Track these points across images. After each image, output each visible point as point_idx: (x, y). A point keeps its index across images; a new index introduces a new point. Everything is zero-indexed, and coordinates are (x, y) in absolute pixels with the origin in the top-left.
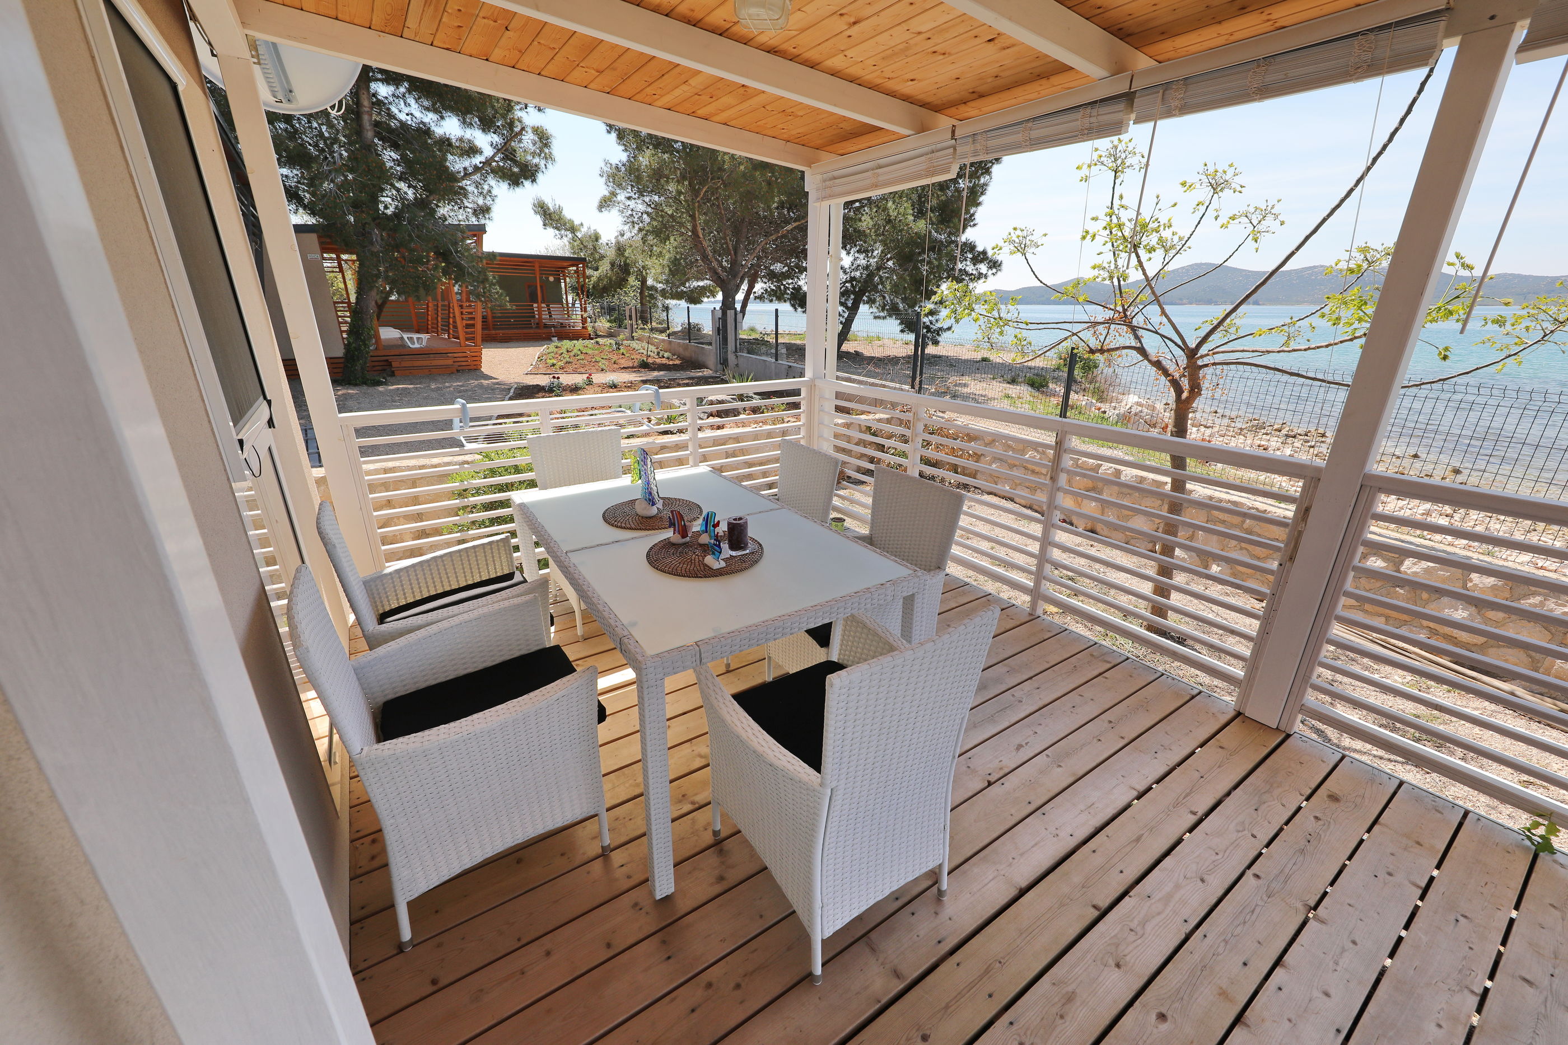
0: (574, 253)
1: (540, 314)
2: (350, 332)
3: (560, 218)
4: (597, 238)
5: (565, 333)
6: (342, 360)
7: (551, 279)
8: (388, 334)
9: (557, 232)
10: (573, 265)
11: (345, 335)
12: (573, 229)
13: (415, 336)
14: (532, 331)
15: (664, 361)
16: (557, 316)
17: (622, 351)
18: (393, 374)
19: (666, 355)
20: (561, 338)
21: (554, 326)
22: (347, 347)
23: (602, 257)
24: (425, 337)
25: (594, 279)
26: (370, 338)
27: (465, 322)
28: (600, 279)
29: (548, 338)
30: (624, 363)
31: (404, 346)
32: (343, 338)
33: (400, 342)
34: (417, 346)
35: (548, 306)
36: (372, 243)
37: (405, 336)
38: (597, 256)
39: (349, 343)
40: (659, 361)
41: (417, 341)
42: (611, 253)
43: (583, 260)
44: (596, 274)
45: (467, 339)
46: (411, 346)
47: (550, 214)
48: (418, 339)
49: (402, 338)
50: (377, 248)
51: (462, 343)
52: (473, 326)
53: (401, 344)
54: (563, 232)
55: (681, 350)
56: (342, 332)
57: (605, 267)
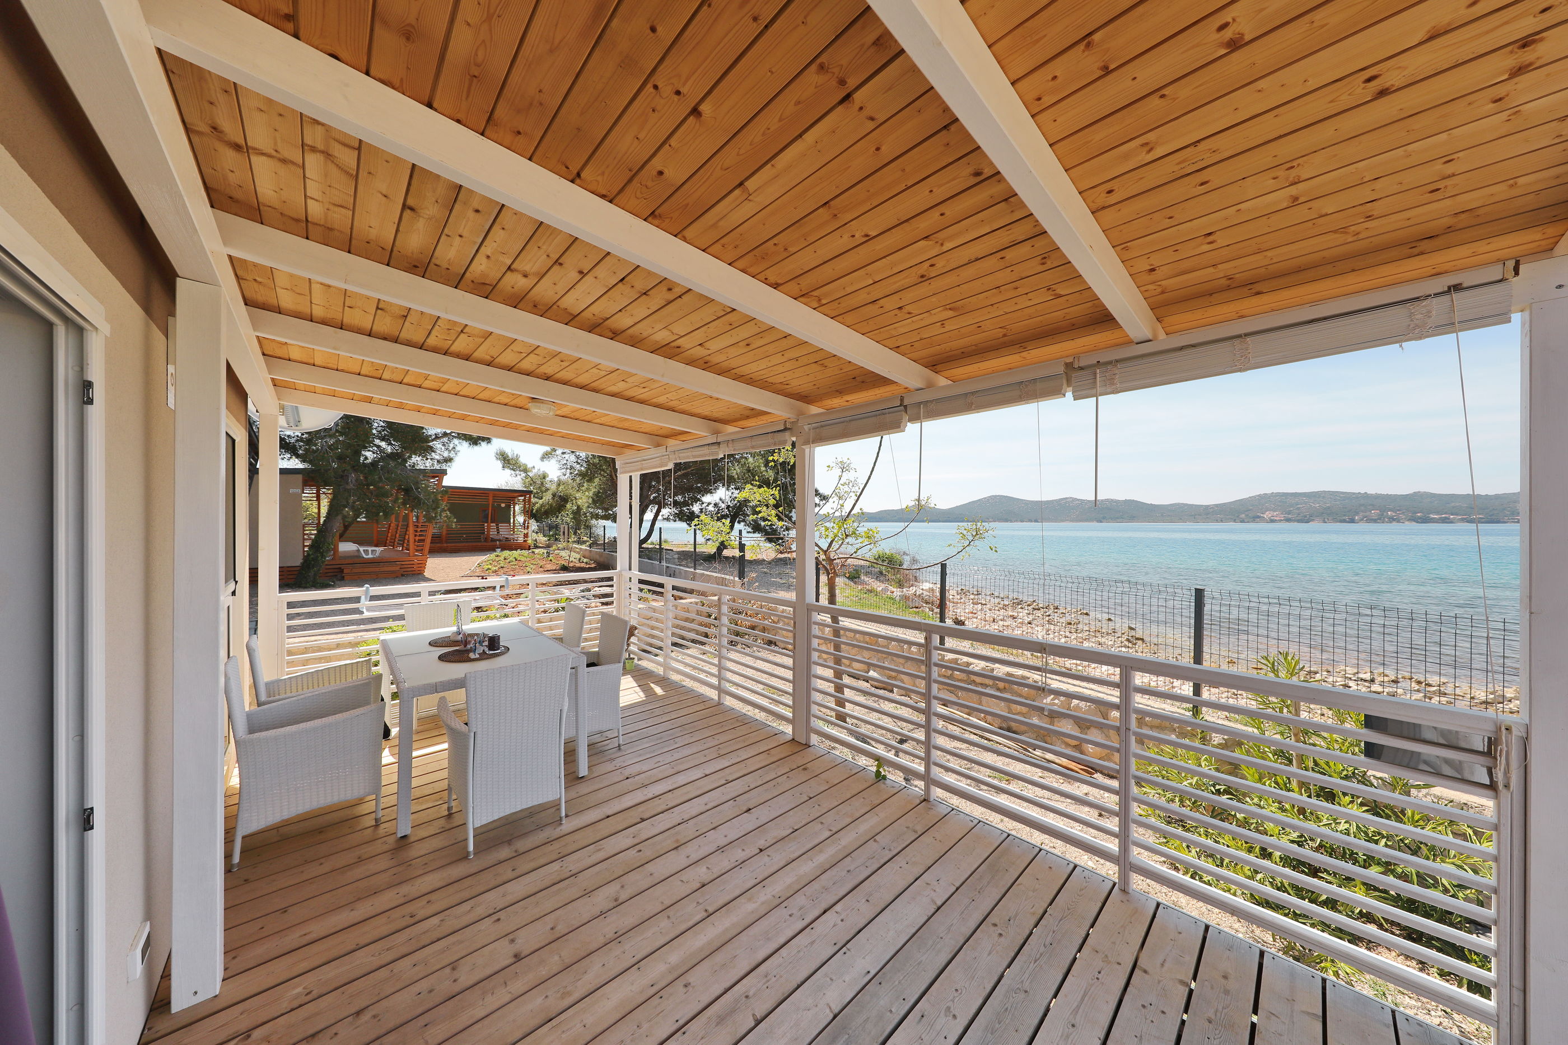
0: (525, 487)
1: (488, 531)
2: (310, 547)
3: (517, 463)
4: (544, 476)
5: (508, 545)
6: (298, 569)
7: (503, 505)
8: (346, 547)
9: (513, 472)
10: (521, 496)
11: (306, 549)
12: (525, 470)
13: (370, 549)
14: (479, 544)
15: (583, 565)
16: (504, 531)
17: (550, 558)
18: (342, 579)
19: (585, 560)
20: (503, 549)
21: (500, 540)
22: (306, 558)
23: (547, 490)
24: (379, 550)
25: (538, 506)
26: (329, 550)
27: (417, 538)
28: (542, 505)
29: (492, 549)
30: (549, 567)
31: (359, 556)
32: (304, 551)
33: (356, 554)
34: (370, 556)
35: (497, 525)
36: (347, 483)
37: (361, 549)
38: (544, 489)
39: (308, 555)
40: (578, 565)
41: (371, 552)
42: (553, 487)
43: (530, 492)
44: (541, 502)
45: (417, 551)
46: (365, 556)
47: (508, 460)
48: (372, 551)
49: (358, 551)
50: (351, 486)
51: (411, 554)
52: (423, 540)
53: (357, 554)
54: (517, 472)
55: (598, 557)
56: (305, 546)
57: (548, 497)
